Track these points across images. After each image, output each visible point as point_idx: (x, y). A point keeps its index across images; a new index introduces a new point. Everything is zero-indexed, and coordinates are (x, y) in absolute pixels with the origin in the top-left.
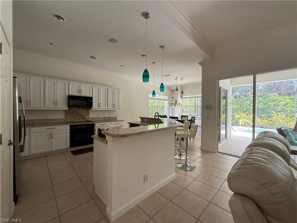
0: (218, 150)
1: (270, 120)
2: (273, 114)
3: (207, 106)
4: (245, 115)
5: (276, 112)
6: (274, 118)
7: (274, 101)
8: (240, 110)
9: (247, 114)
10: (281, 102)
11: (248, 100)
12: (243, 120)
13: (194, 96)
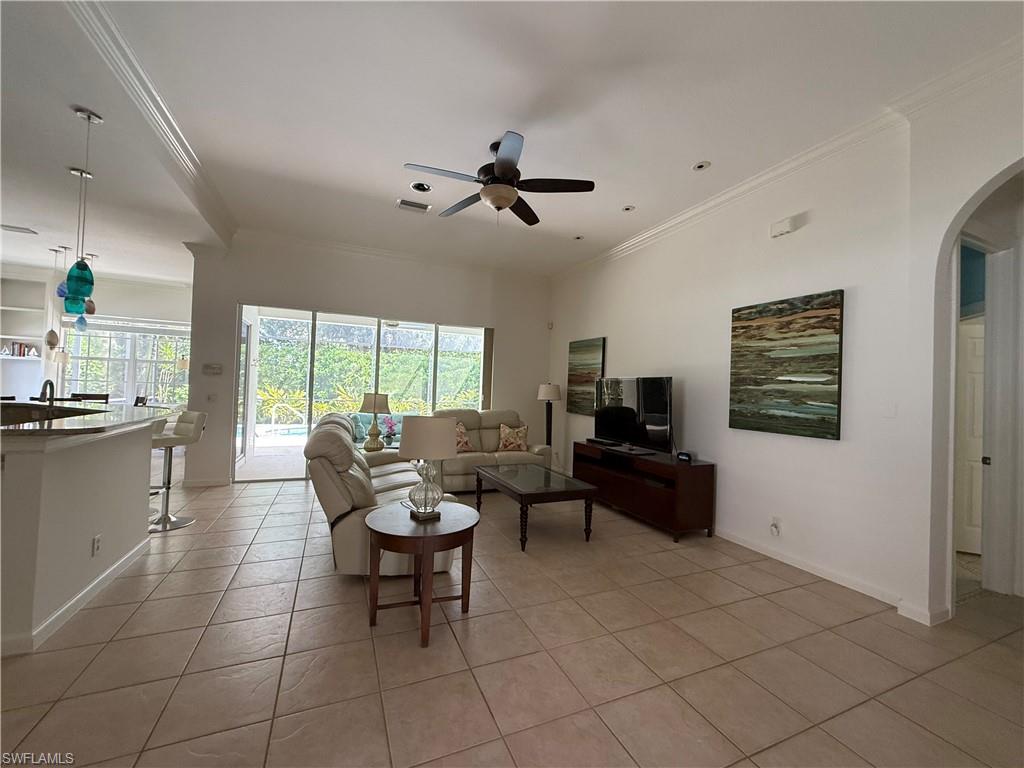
0: (234, 478)
1: (333, 405)
2: (338, 389)
3: (207, 367)
4: (281, 392)
5: (343, 385)
6: (339, 398)
7: (340, 360)
8: (270, 377)
9: (286, 391)
10: (352, 365)
11: (289, 352)
12: (280, 405)
13: (130, 324)
